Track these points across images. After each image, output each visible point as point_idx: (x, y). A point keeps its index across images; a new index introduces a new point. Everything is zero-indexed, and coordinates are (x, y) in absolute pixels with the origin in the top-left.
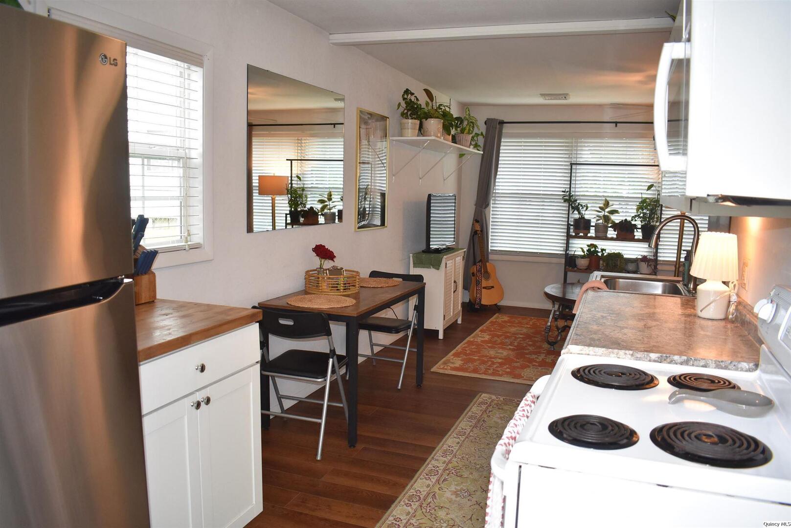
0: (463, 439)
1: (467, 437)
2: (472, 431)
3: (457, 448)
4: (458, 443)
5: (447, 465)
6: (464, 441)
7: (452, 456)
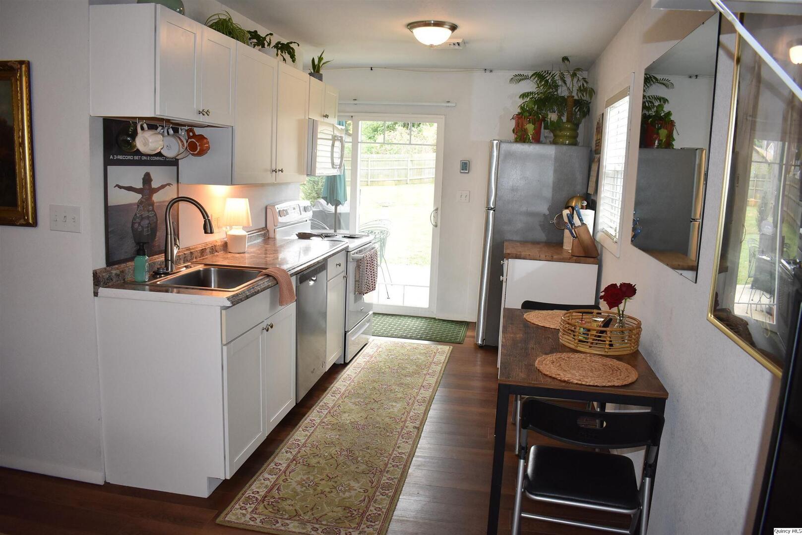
0: (395, 452)
1: (391, 455)
2: (386, 465)
3: (399, 442)
4: (398, 447)
5: (404, 425)
6: (393, 450)
7: (402, 433)
